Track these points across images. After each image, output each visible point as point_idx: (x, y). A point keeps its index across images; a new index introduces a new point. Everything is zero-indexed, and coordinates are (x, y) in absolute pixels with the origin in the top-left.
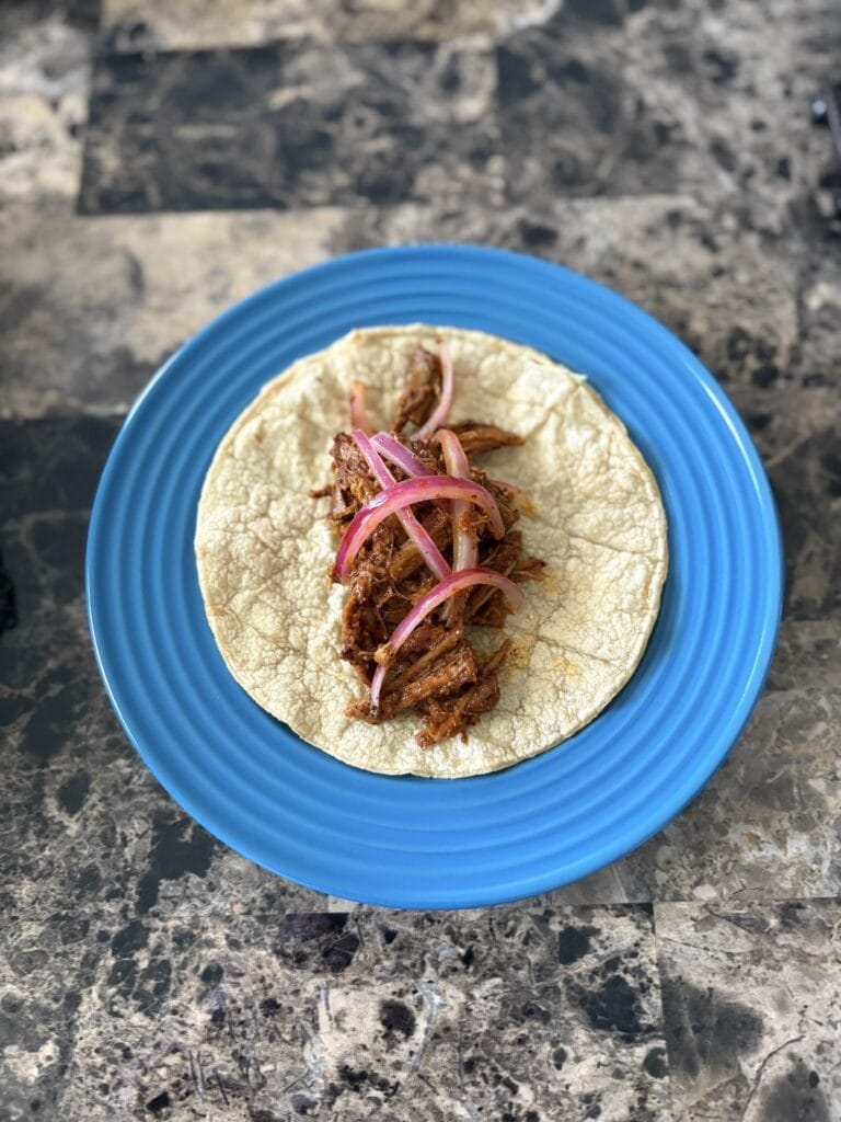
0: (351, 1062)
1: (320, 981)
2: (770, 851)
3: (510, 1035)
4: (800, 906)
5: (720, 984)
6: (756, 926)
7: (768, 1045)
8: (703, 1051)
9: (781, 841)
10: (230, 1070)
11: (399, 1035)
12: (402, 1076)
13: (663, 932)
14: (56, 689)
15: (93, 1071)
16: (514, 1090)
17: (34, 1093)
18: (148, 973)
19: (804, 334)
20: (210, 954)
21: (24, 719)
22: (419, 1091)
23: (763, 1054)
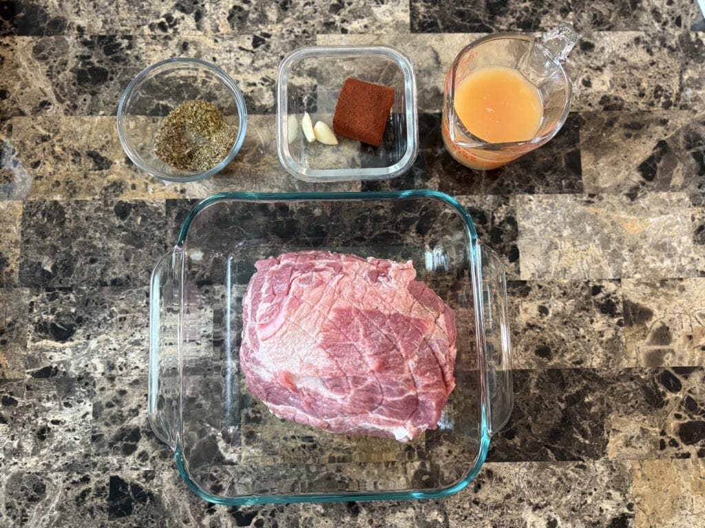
0: (530, 322)
1: (519, 299)
2: (658, 264)
3: (577, 315)
4: (666, 280)
5: (641, 302)
6: (653, 286)
7: (654, 319)
8: (635, 320)
9: (662, 261)
11: (544, 315)
12: (545, 326)
13: (624, 287)
16: (578, 330)
19: (681, 89)
22: (550, 330)
23: (653, 321)
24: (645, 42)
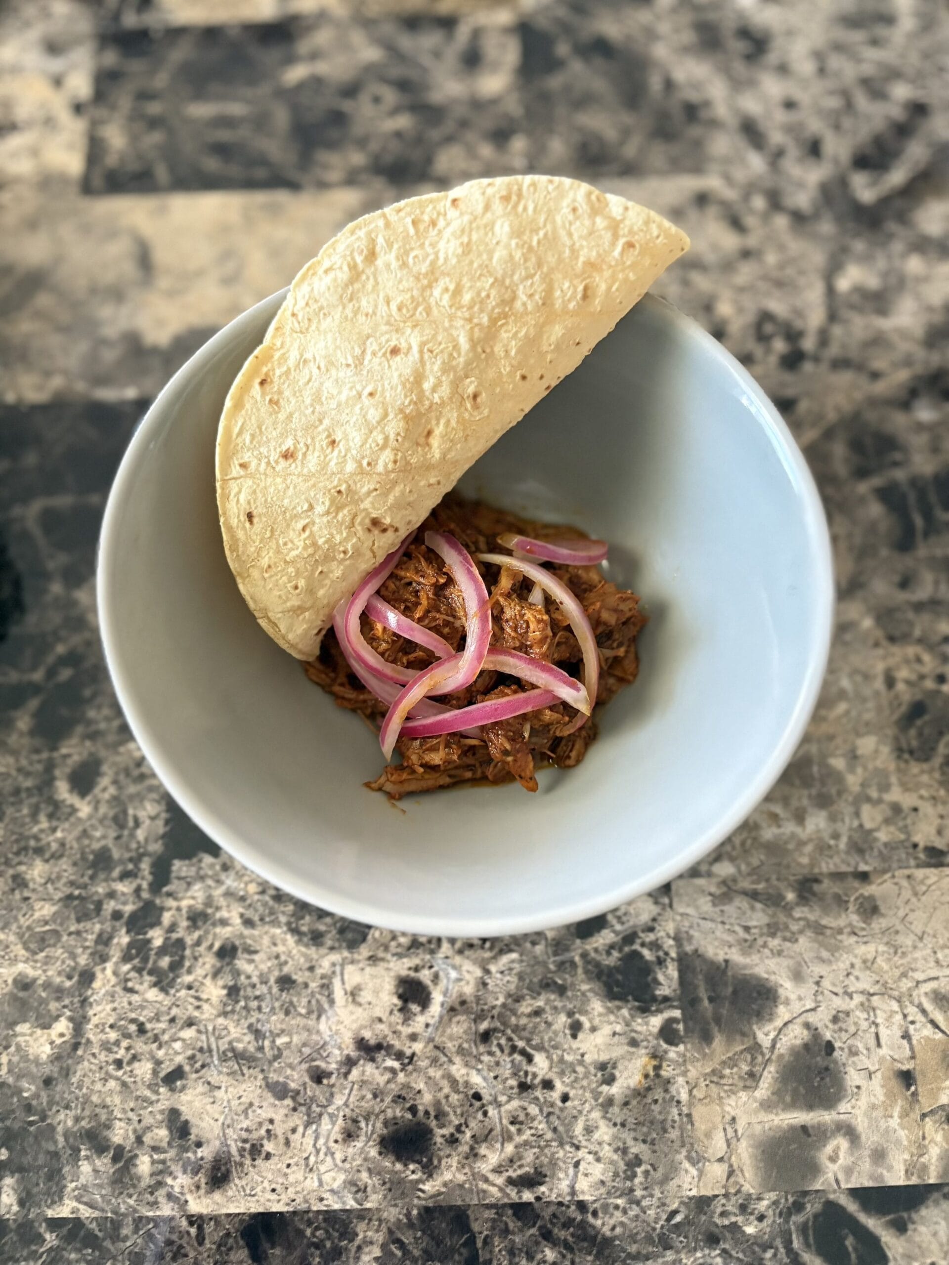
0: (367, 1034)
1: (335, 957)
2: (790, 827)
3: (525, 1008)
4: (817, 881)
5: (736, 956)
6: (773, 900)
7: (783, 1013)
8: (718, 1020)
9: (800, 818)
10: (246, 1043)
11: (415, 1008)
12: (418, 1047)
13: (680, 908)
14: (65, 674)
15: (107, 1047)
16: (530, 1059)
17: (47, 1070)
18: (163, 951)
19: (833, 316)
20: (224, 933)
21: (33, 704)
22: (434, 1061)
23: (779, 1023)
24: (725, 204)
